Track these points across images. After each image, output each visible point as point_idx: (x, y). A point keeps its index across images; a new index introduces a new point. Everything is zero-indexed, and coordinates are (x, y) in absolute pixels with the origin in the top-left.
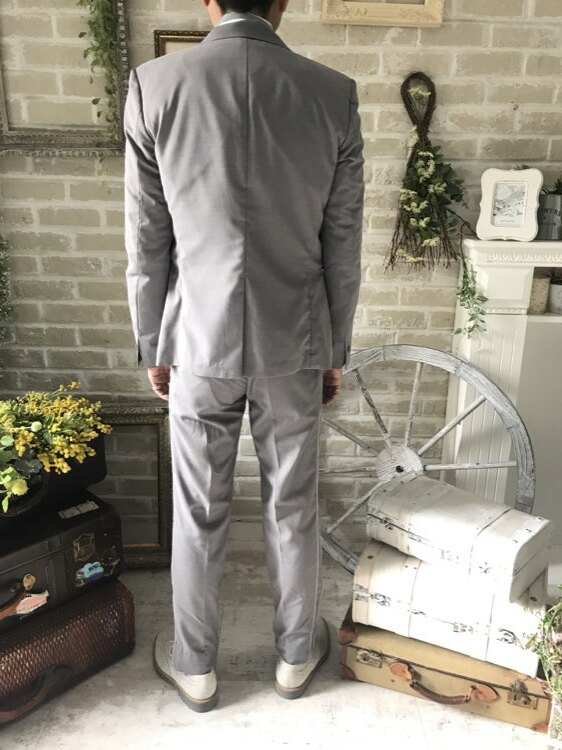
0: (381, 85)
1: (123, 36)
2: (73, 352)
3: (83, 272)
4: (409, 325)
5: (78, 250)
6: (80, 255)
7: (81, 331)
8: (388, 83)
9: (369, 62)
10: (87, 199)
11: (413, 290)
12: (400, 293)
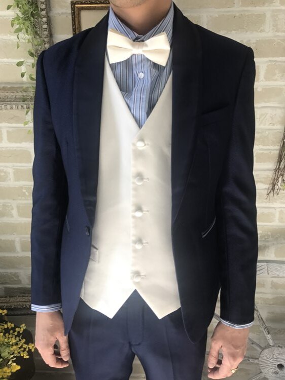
0: (269, 41)
1: (43, 7)
2: (14, 257)
3: (20, 198)
5: (15, 181)
6: (17, 184)
10: (20, 142)
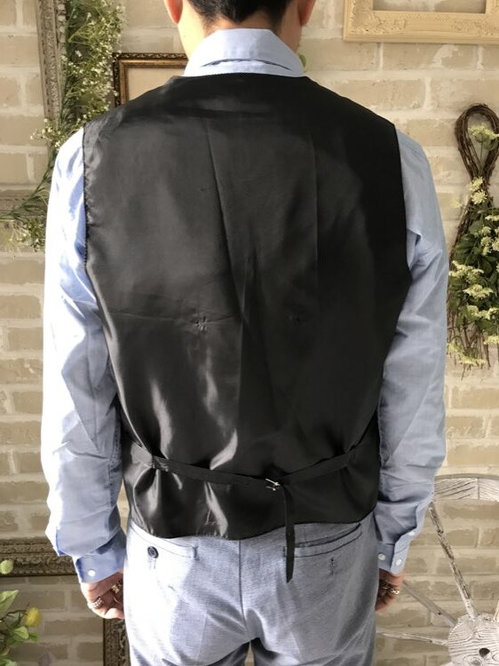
0: (428, 122)
2: (7, 483)
3: (18, 378)
4: (462, 434)
5: (11, 349)
6: (14, 356)
7: (17, 455)
8: (437, 119)
9: (410, 93)
10: (22, 283)
11: (468, 389)
12: (450, 392)
